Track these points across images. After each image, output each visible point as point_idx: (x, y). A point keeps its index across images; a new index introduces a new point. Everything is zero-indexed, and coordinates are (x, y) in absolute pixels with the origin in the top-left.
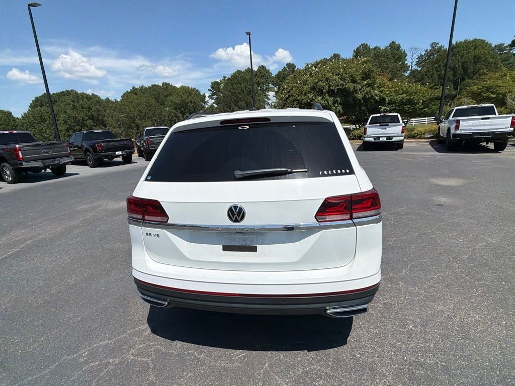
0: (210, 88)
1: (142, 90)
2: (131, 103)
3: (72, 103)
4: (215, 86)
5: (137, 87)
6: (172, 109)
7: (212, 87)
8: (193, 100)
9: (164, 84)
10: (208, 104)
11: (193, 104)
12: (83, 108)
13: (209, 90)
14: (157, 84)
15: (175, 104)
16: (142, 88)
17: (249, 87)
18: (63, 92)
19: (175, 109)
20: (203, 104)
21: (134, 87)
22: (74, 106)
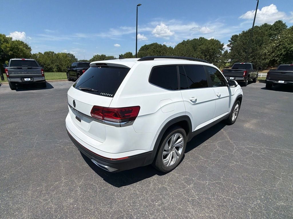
0: (230, 40)
1: (188, 42)
2: (179, 49)
3: (154, 49)
4: (234, 38)
5: (186, 40)
6: (199, 53)
7: (232, 39)
8: (214, 48)
9: (201, 38)
10: (224, 50)
11: (213, 50)
12: (157, 51)
13: (229, 41)
14: (196, 38)
15: (202, 50)
16: (188, 41)
17: (259, 37)
18: (152, 44)
19: (202, 53)
20: (221, 51)
21: (184, 41)
22: (154, 51)
